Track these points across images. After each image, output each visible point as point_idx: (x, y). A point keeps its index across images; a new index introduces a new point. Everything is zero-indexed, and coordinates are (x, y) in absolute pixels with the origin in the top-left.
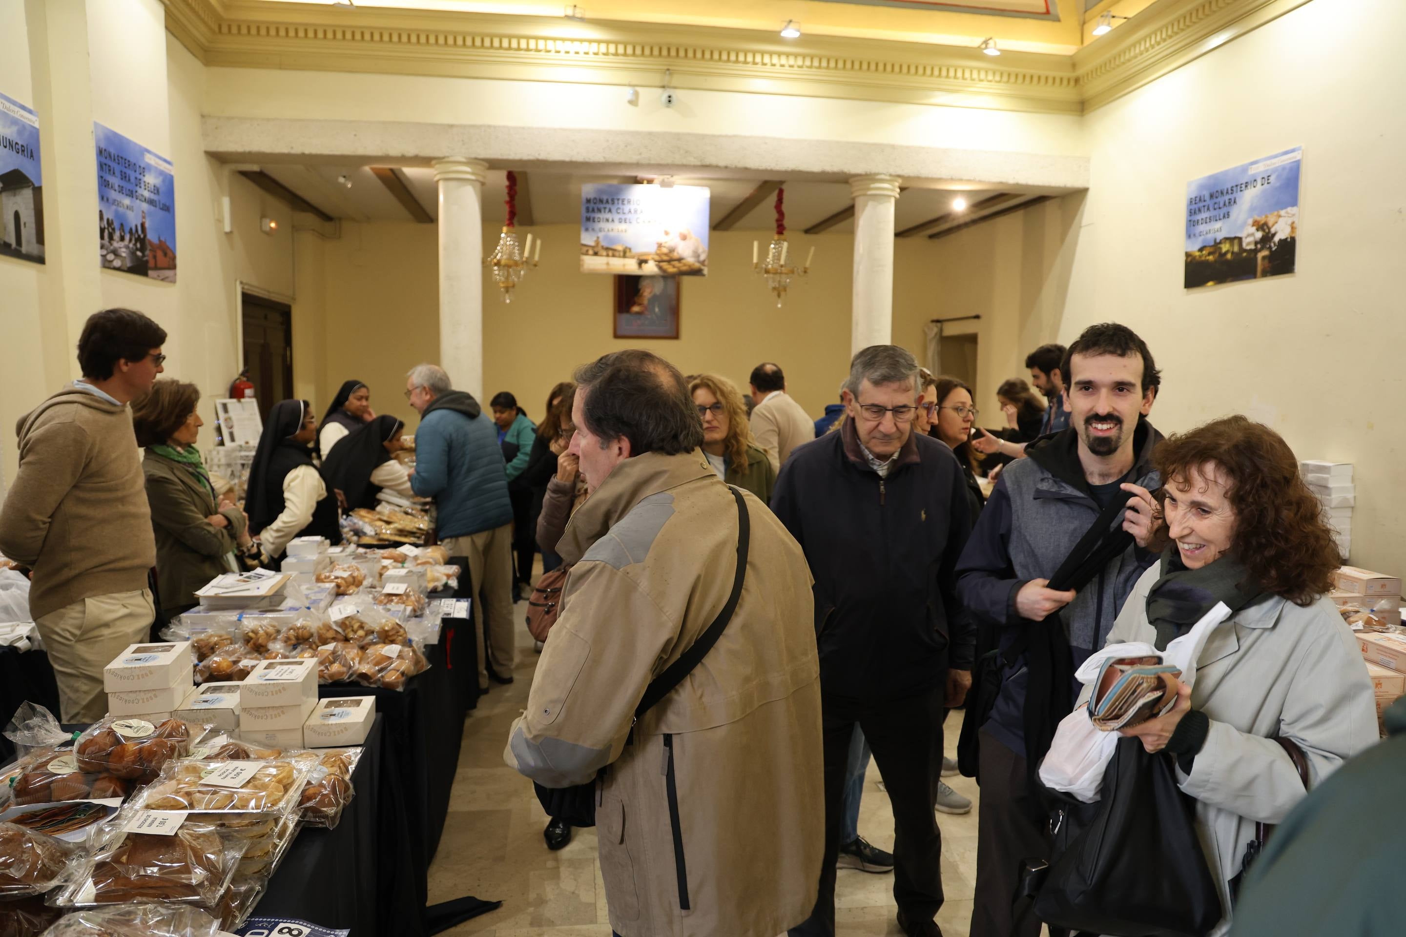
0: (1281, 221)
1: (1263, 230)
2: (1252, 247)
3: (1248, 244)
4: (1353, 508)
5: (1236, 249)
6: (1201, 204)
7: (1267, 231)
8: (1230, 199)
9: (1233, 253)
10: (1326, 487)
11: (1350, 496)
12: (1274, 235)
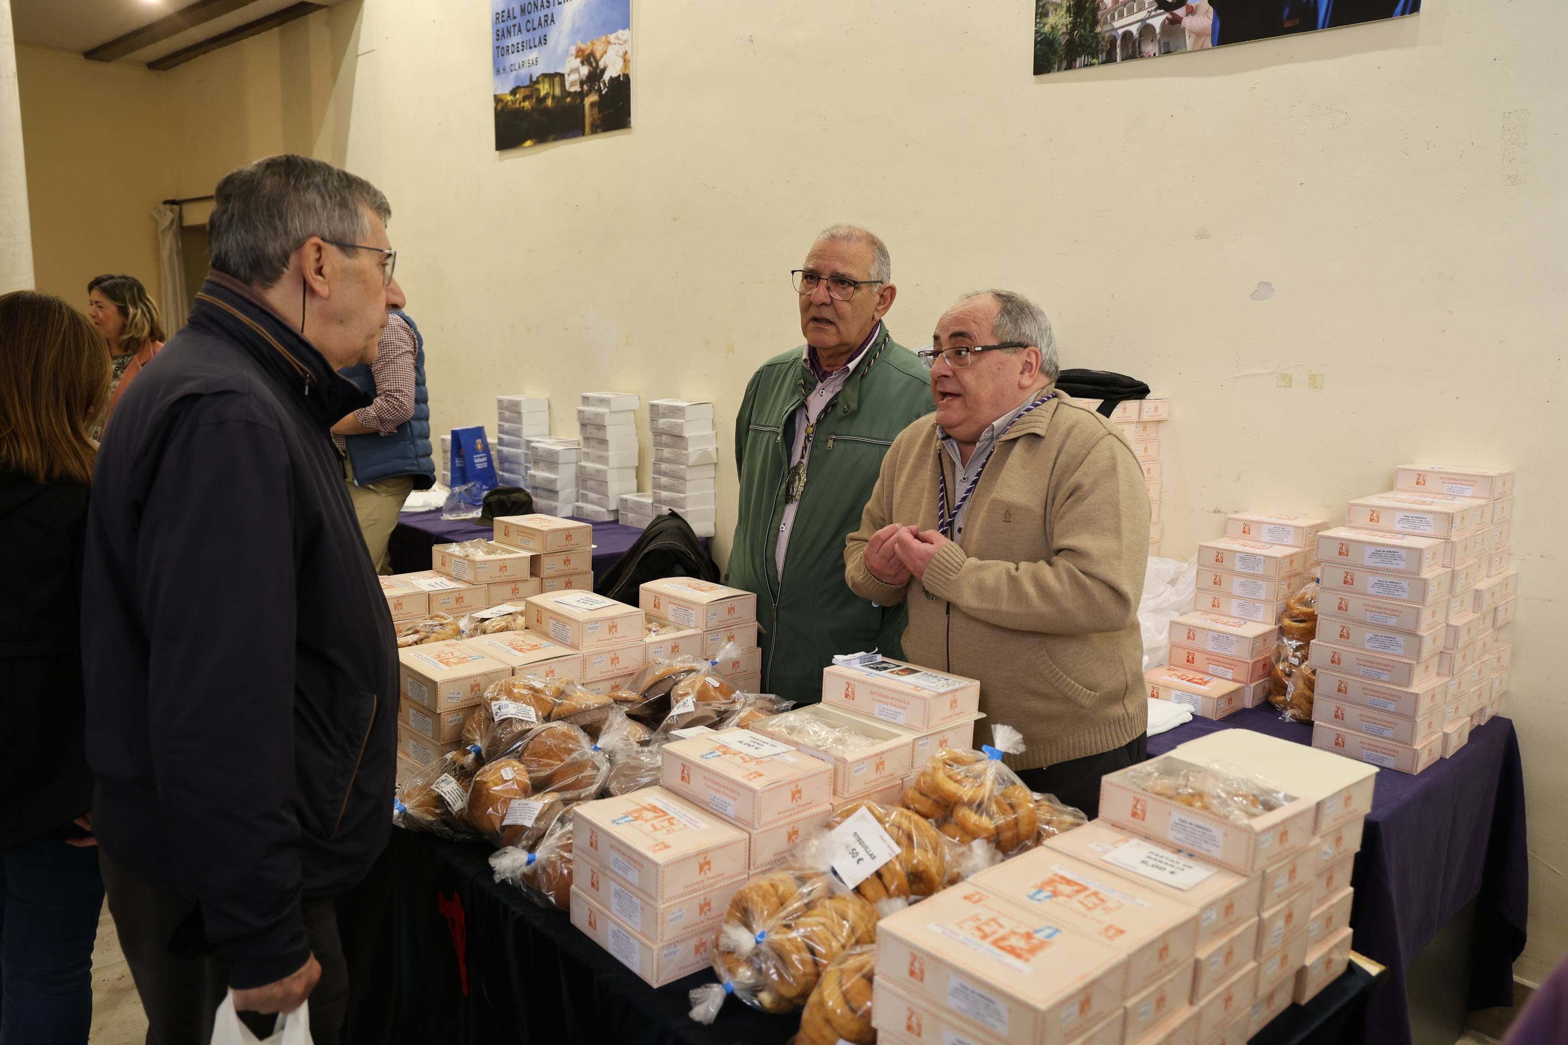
0: (612, 50)
1: (590, 64)
2: (577, 88)
3: (572, 84)
4: (715, 464)
5: (558, 92)
6: (511, 23)
7: (594, 64)
8: (546, 16)
9: (554, 97)
10: (681, 437)
11: (711, 448)
12: (603, 71)
